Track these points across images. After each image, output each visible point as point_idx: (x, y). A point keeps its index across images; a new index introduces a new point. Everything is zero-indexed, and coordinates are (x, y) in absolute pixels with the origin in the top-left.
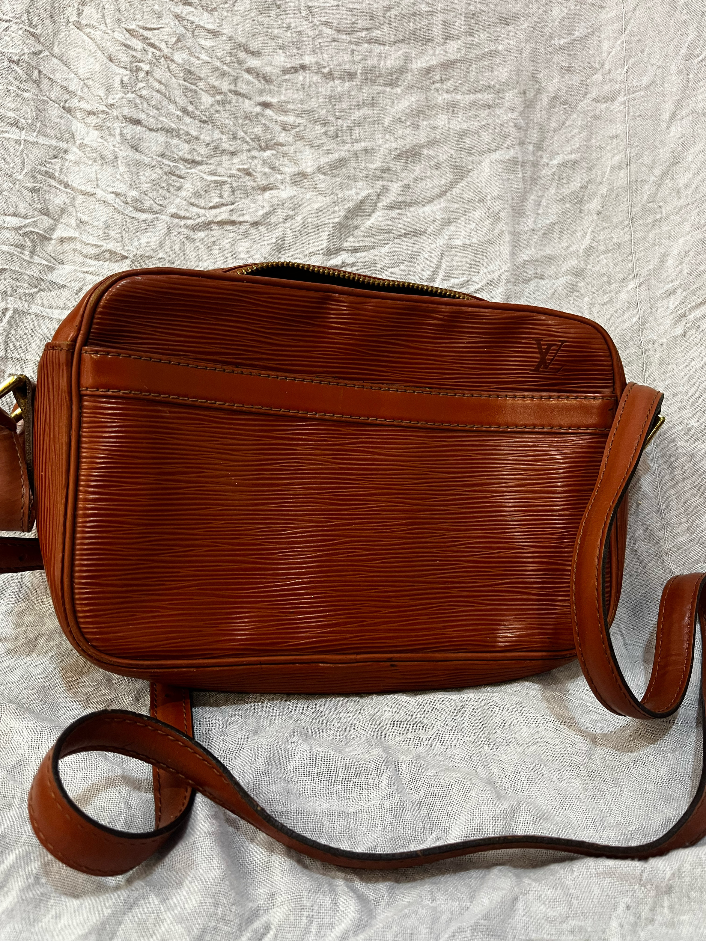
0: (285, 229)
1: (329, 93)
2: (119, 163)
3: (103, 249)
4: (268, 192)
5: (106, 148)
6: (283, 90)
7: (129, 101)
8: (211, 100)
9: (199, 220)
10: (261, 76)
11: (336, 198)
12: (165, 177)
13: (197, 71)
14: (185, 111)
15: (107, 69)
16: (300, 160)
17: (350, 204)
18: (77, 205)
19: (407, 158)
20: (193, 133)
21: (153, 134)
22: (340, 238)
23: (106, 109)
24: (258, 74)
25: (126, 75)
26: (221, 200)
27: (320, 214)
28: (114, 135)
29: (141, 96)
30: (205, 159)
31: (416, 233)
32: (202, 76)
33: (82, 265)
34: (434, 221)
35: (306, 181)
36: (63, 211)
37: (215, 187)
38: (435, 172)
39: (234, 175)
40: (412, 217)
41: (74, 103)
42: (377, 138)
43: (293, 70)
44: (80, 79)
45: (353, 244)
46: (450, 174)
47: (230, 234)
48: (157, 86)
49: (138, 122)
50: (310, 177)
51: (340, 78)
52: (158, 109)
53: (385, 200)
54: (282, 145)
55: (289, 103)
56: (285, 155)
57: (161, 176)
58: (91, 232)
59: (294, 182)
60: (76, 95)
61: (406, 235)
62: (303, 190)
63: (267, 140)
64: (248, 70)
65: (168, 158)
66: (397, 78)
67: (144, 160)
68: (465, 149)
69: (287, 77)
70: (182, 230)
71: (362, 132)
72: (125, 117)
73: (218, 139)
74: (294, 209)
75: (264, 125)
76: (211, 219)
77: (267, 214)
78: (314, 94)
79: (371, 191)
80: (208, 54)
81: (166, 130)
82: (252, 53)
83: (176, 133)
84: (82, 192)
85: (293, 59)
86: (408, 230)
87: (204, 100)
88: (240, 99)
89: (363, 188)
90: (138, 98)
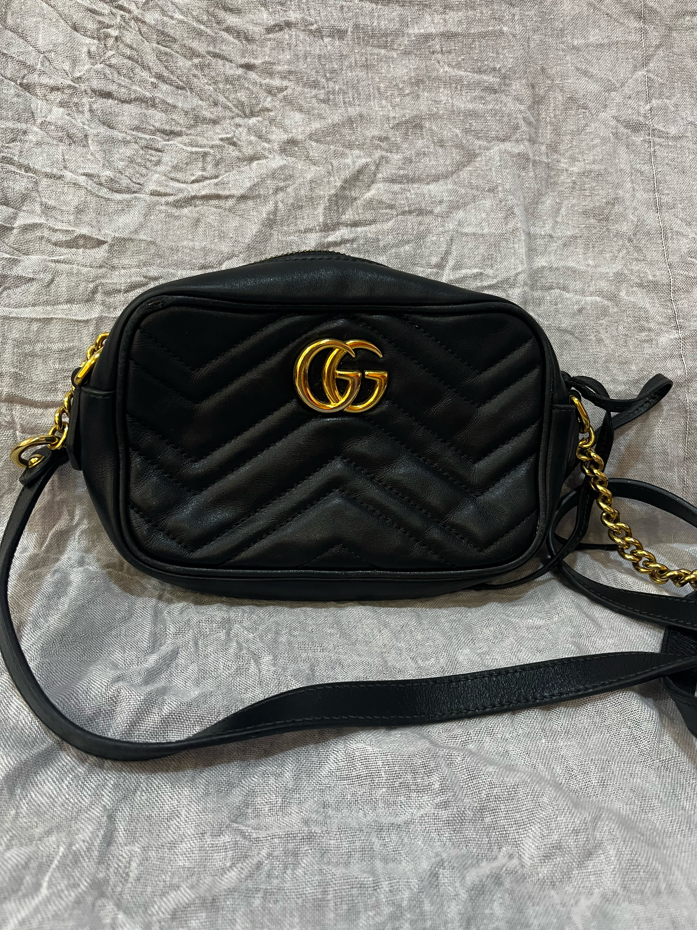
0: (276, 203)
1: (318, 52)
2: (90, 142)
3: (75, 234)
4: (256, 162)
5: (74, 126)
6: (267, 50)
7: (96, 71)
8: (189, 63)
9: (181, 196)
10: (242, 35)
11: (331, 167)
12: (141, 152)
13: (171, 32)
14: (160, 77)
15: (72, 39)
16: (289, 126)
17: (347, 174)
18: (40, 189)
19: (407, 130)
20: (170, 101)
21: (126, 106)
22: (337, 211)
23: (72, 84)
24: (239, 33)
25: (93, 45)
26: (204, 173)
27: (313, 185)
28: (82, 112)
29: (110, 66)
30: (184, 129)
31: (421, 212)
32: (177, 37)
33: (52, 253)
34: (441, 202)
35: (296, 149)
36: (24, 198)
37: (196, 160)
38: (440, 150)
39: (217, 146)
40: (416, 194)
41: (34, 78)
42: (372, 103)
43: (278, 27)
44: (39, 52)
45: (352, 217)
46: (456, 155)
47: (215, 210)
48: (128, 52)
49: (108, 95)
50: (300, 145)
51: (329, 36)
52: (130, 78)
53: (385, 172)
54: (268, 110)
55: (274, 64)
56: (272, 121)
57: (137, 151)
58: (59, 217)
59: (283, 151)
60: (35, 70)
61: (410, 212)
62: (294, 159)
63: (251, 107)
64: (228, 30)
65: (143, 130)
66: (392, 41)
67: (118, 135)
68: (471, 131)
69: (271, 36)
70: (163, 208)
71: (356, 95)
72: (94, 91)
73: (197, 106)
74: (285, 180)
75: (248, 89)
76: (193, 194)
77: (254, 185)
78: (301, 54)
79: (368, 160)
80: (182, 13)
81: (141, 100)
82: (231, 10)
83: (151, 103)
84: (48, 176)
85: (277, 16)
86: (413, 207)
87: (180, 64)
88: (220, 62)
89: (359, 157)
90: (107, 67)
